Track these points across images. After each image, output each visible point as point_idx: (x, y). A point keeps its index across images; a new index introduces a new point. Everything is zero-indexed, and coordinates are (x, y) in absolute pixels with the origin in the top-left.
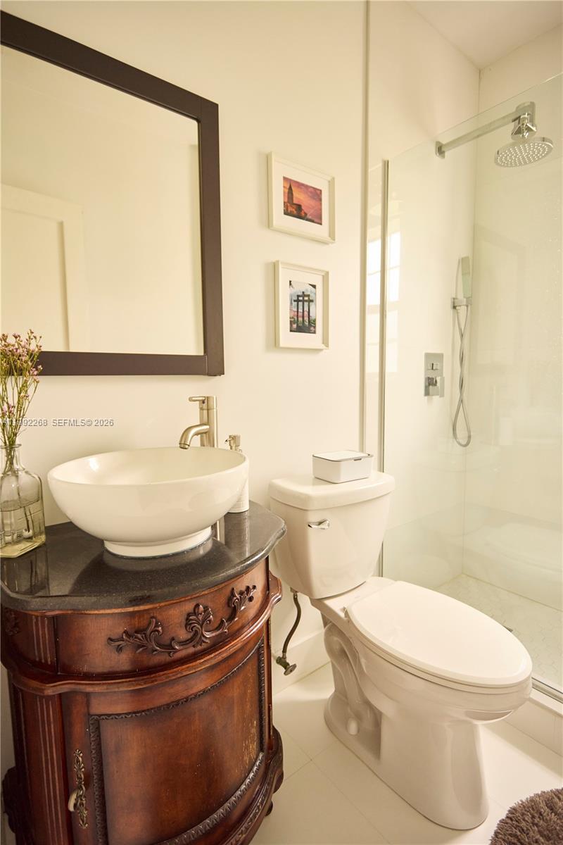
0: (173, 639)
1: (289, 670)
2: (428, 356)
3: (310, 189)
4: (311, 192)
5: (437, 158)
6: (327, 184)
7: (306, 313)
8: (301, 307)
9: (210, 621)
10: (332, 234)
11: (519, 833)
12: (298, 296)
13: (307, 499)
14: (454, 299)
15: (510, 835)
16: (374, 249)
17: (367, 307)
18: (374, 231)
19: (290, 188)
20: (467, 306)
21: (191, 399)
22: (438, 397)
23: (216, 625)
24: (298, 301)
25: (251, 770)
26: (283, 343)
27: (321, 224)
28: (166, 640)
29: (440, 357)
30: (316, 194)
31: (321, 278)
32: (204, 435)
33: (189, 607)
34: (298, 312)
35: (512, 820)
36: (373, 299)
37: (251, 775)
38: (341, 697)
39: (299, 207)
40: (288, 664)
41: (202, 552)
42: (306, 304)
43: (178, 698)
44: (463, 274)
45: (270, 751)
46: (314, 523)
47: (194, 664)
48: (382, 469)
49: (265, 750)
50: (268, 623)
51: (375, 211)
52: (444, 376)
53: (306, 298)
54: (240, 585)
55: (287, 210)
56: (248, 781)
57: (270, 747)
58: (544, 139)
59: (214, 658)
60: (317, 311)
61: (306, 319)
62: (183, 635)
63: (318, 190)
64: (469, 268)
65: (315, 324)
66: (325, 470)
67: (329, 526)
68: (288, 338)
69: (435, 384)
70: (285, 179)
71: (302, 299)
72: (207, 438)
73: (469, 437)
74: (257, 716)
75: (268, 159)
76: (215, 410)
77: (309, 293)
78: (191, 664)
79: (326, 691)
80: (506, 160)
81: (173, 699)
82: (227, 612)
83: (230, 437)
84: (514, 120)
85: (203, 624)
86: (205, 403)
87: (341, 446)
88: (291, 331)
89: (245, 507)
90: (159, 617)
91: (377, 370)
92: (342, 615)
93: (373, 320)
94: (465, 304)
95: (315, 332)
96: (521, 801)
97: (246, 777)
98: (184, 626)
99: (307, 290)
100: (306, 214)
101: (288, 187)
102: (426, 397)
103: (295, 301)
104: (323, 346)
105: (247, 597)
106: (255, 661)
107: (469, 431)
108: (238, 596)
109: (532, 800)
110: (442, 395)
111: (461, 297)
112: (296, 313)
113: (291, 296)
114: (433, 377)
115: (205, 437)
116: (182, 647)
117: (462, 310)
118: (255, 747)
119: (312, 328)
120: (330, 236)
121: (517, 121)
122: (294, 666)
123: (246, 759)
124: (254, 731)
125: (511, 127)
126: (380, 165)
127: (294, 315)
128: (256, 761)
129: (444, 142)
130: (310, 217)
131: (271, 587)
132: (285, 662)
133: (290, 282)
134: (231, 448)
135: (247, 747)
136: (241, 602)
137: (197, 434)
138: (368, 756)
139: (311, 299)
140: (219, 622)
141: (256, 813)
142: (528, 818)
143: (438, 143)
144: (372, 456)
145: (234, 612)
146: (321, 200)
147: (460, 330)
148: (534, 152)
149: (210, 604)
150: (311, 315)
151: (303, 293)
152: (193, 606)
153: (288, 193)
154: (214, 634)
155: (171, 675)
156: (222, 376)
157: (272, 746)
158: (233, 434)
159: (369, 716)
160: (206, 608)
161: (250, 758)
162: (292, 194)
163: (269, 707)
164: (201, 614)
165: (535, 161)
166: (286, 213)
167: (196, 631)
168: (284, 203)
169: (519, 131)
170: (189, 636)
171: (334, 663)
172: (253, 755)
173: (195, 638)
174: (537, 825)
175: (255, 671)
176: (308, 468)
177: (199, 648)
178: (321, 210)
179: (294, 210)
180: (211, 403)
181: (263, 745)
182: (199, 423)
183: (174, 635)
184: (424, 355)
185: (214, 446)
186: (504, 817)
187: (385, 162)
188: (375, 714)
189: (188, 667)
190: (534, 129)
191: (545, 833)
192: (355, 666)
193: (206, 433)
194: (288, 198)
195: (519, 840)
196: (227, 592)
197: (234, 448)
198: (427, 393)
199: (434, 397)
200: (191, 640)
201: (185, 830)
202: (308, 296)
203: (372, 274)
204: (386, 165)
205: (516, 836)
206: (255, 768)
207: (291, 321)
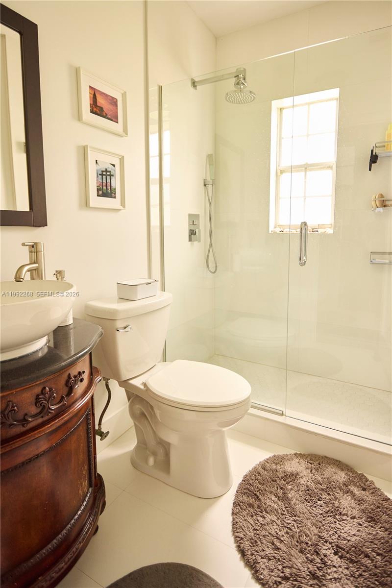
0: (26, 414)
1: (104, 436)
2: (190, 215)
3: (109, 97)
4: (110, 100)
5: (192, 89)
6: (121, 95)
7: (108, 184)
8: (104, 179)
9: (54, 397)
10: (125, 130)
11: (248, 487)
12: (102, 171)
13: (115, 312)
14: (205, 180)
15: (244, 489)
16: (154, 139)
17: (150, 179)
18: (153, 128)
19: (94, 95)
20: (213, 185)
21: (23, 244)
22: (196, 242)
23: (58, 400)
24: (102, 175)
25: (84, 500)
26: (92, 204)
27: (118, 123)
28: (20, 416)
29: (197, 216)
30: (114, 102)
31: (118, 160)
32: (34, 271)
33: (38, 390)
34: (102, 182)
35: (245, 481)
36: (154, 174)
37: (85, 503)
38: (142, 445)
39: (101, 109)
40: (103, 432)
41: (40, 354)
42: (108, 177)
43: (30, 457)
44: (210, 165)
45: (96, 488)
46: (121, 328)
47: (43, 428)
48: (163, 289)
49: (93, 486)
50: (92, 398)
51: (154, 115)
52: (200, 228)
53: (108, 173)
54: (74, 372)
55: (93, 110)
56: (83, 507)
57: (96, 486)
58: (251, 92)
59: (57, 423)
60: (116, 183)
61: (109, 187)
62: (34, 410)
63: (115, 99)
64: (213, 161)
65: (115, 192)
66: (126, 292)
67: (131, 329)
68: (95, 200)
69: (195, 234)
70: (90, 87)
71: (105, 174)
72: (37, 273)
73: (216, 267)
74: (87, 462)
75: (77, 72)
76: (42, 252)
77: (110, 170)
78: (41, 430)
79: (131, 444)
80: (232, 99)
81: (26, 458)
82: (66, 390)
83: (56, 271)
84: (235, 77)
85: (49, 400)
86: (34, 248)
87: (136, 275)
88: (98, 196)
89: (71, 322)
90: (15, 400)
91: (158, 224)
92: (142, 387)
93: (154, 189)
94: (211, 183)
95: (115, 198)
96: (250, 470)
97: (81, 505)
98: (34, 404)
99: (109, 167)
100: (107, 115)
101: (93, 93)
102: (190, 242)
103: (100, 175)
104: (121, 207)
105: (80, 379)
106: (85, 425)
107: (216, 263)
108: (73, 379)
109: (255, 468)
110: (200, 241)
111: (209, 179)
112: (101, 184)
113: (97, 171)
114: (194, 229)
115: (34, 273)
116: (33, 419)
117: (210, 187)
118: (86, 484)
119: (113, 195)
120: (124, 132)
121: (237, 78)
122: (108, 433)
123: (81, 492)
124: (85, 472)
125: (234, 80)
126: (156, 88)
127: (100, 185)
128: (87, 494)
129: (196, 80)
130: (109, 117)
131: (93, 374)
132: (101, 432)
133: (96, 161)
134: (58, 279)
135: (81, 484)
136: (75, 382)
137: (28, 271)
138: (162, 475)
139: (112, 174)
140: (60, 398)
141: (89, 528)
142: (253, 477)
143: (192, 79)
144: (158, 281)
145: (71, 390)
146: (117, 106)
147: (209, 200)
148: (246, 98)
149: (53, 386)
150: (112, 185)
151: (106, 169)
152: (41, 389)
153: (93, 98)
154: (57, 406)
155: (26, 439)
156: (45, 227)
157: (97, 484)
158: (58, 269)
159: (161, 451)
160: (51, 390)
161: (83, 491)
162: (96, 99)
163: (94, 456)
164: (47, 393)
165: (247, 103)
166: (92, 112)
167: (44, 406)
168: (90, 104)
169: (238, 84)
170: (39, 410)
171: (136, 423)
172: (85, 490)
173: (44, 410)
174: (257, 480)
175: (85, 431)
176: (114, 292)
177: (46, 418)
178: (117, 112)
179: (98, 110)
180: (39, 247)
181: (92, 482)
182: (29, 263)
183: (26, 412)
184: (187, 214)
185: (42, 279)
186: (241, 481)
187: (159, 86)
188: (165, 449)
189: (39, 432)
190: (246, 84)
191: (262, 482)
192: (152, 421)
193: (35, 270)
194: (93, 101)
195: (249, 490)
196: (65, 376)
197: (60, 279)
198: (190, 240)
199: (195, 242)
200: (40, 413)
201: (38, 552)
202: (110, 172)
203: (153, 157)
204: (160, 89)
205: (248, 489)
206: (87, 499)
207: (98, 189)
